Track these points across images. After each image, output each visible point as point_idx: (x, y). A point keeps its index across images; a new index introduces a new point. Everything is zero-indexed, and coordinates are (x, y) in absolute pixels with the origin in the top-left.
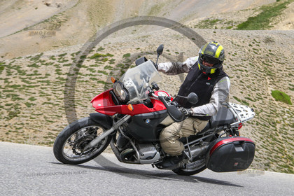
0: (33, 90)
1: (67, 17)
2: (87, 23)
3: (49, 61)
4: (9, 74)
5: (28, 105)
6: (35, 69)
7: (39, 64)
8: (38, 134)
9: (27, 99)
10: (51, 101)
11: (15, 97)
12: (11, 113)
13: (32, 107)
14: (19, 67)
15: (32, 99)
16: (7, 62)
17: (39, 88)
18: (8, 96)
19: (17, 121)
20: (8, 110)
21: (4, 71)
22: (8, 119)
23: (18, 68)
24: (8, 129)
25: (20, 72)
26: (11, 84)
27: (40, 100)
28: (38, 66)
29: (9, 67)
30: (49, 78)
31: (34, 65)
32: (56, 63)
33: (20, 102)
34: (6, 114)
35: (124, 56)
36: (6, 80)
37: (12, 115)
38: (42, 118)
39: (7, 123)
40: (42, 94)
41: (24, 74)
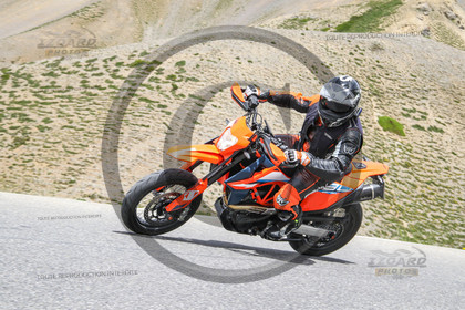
0: (48, 108)
1: (103, 10)
2: (131, 18)
3: (72, 69)
4: (16, 85)
5: (42, 129)
6: (52, 79)
7: (59, 72)
8: (54, 170)
9: (39, 121)
10: (72, 125)
11: (24, 118)
12: (17, 140)
13: (47, 132)
14: (30, 76)
15: (47, 121)
16: (14, 68)
17: (57, 106)
18: (13, 116)
19: (24, 151)
20: (13, 135)
21: (10, 81)
22: (13, 148)
23: (28, 77)
24: (12, 161)
25: (31, 82)
26: (18, 100)
27: (58, 122)
28: (56, 76)
29: (17, 75)
30: (71, 93)
31: (51, 74)
32: (82, 71)
33: (30, 125)
34: (10, 141)
35: (177, 64)
36: (12, 94)
37: (19, 142)
38: (60, 147)
39: (11, 153)
40: (61, 114)
41: (37, 86)
